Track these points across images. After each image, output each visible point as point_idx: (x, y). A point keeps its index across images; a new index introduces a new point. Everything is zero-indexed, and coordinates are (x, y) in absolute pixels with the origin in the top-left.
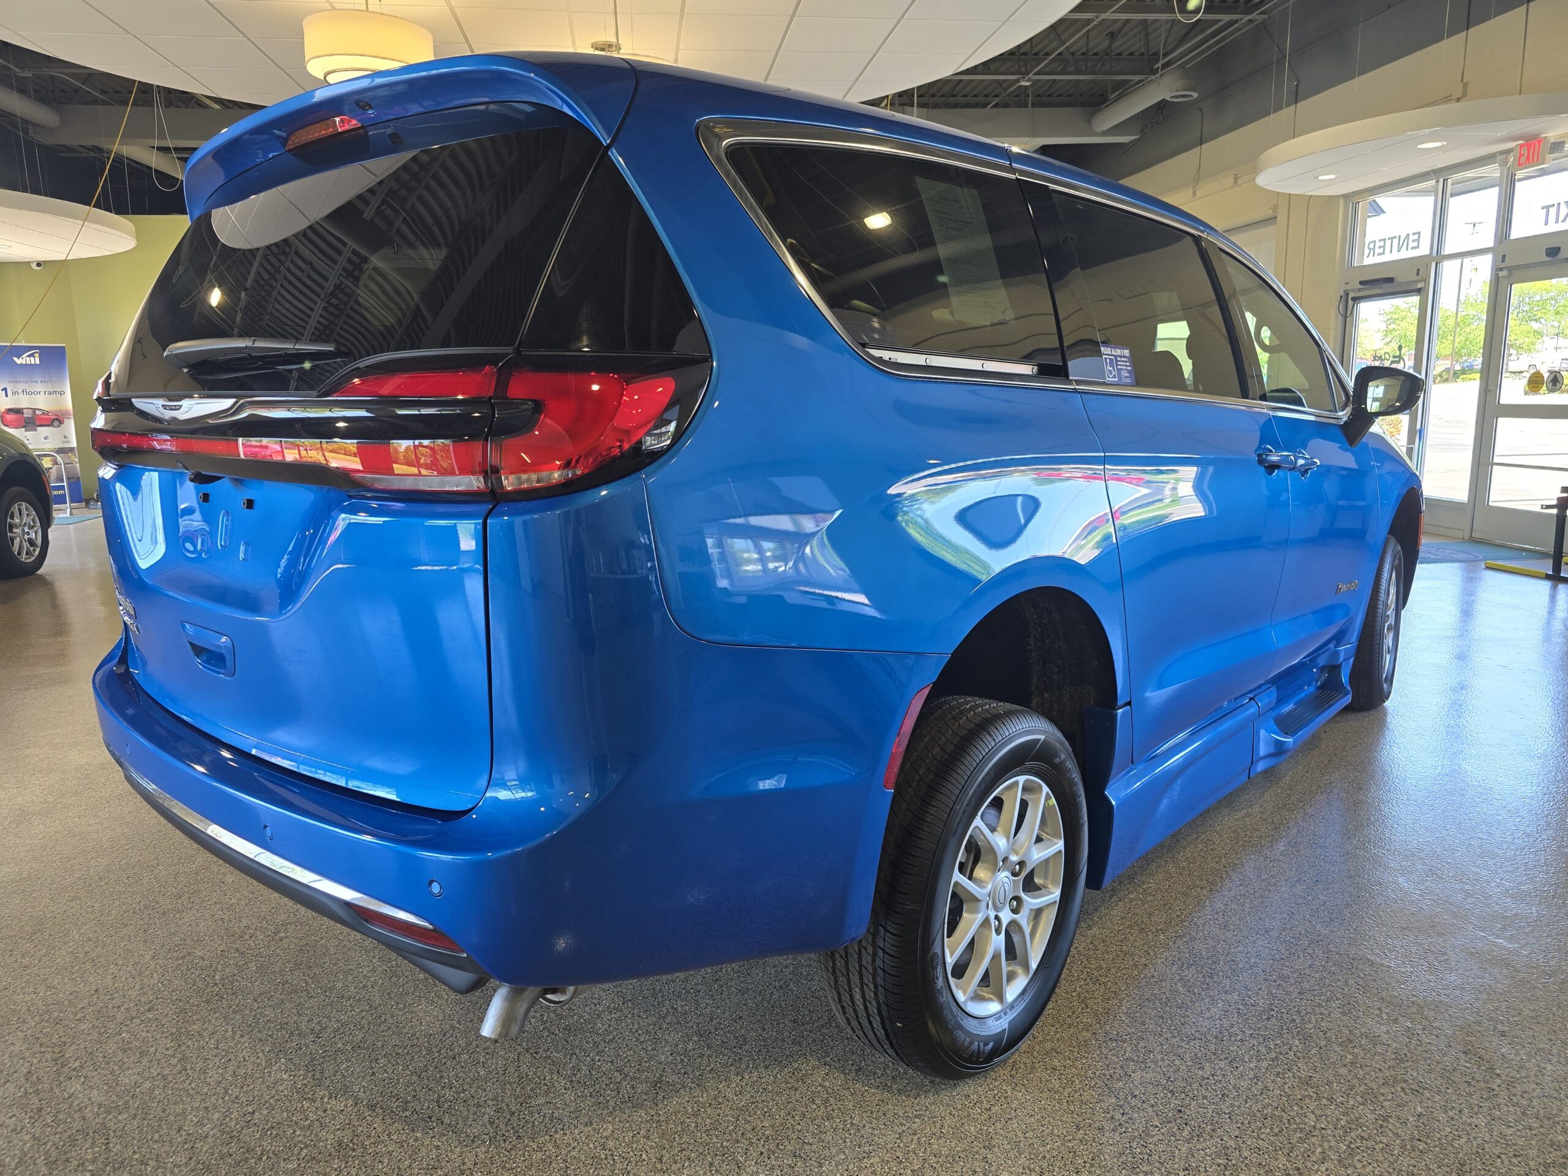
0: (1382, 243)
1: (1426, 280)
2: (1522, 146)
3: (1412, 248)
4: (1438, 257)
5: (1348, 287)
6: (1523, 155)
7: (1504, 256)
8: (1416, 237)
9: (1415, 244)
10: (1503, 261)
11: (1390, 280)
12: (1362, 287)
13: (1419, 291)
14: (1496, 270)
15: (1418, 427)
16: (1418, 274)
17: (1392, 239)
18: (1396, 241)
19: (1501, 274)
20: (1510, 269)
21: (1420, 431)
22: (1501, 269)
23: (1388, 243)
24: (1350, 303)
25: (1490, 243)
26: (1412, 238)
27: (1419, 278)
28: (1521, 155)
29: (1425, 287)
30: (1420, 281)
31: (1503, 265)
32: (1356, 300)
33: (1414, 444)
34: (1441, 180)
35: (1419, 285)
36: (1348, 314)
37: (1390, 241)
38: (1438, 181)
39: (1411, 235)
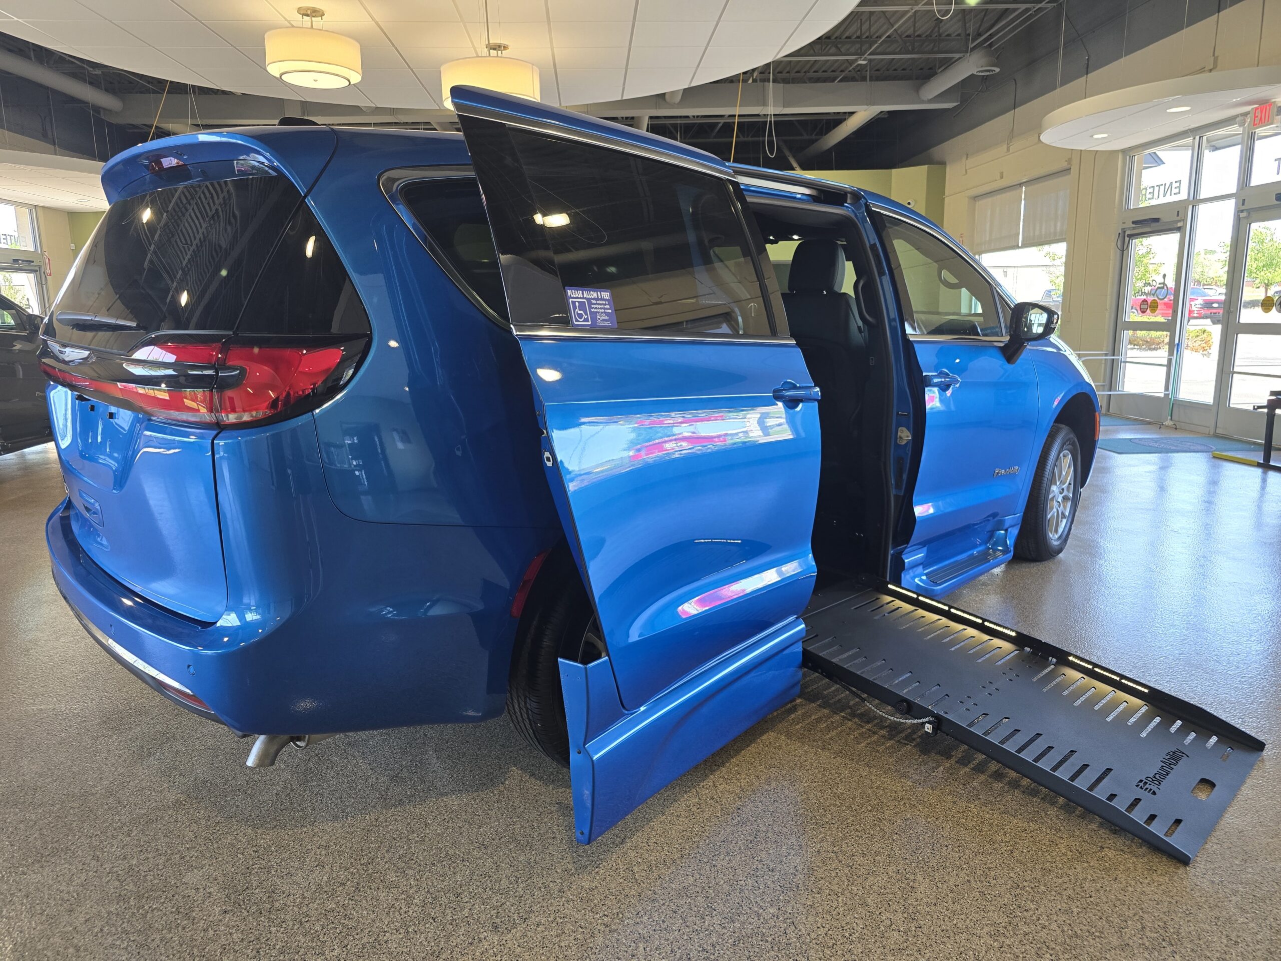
0: (1151, 190)
1: (1184, 220)
2: (1256, 109)
3: (1175, 194)
4: (1195, 201)
5: (1125, 226)
6: (1257, 116)
7: (1244, 200)
8: (1178, 184)
9: (1177, 190)
10: (1243, 204)
11: (1157, 220)
12: (1134, 226)
13: (1179, 229)
14: (1238, 212)
15: (1177, 341)
16: (1178, 215)
17: (1159, 186)
18: (1162, 188)
19: (1242, 215)
20: (1249, 211)
21: (1178, 345)
22: (1242, 211)
23: (1157, 189)
24: (1127, 239)
25: (1233, 189)
26: (1174, 185)
27: (1179, 218)
28: (1255, 117)
29: (1183, 226)
30: (1180, 221)
31: (1243, 208)
32: (1131, 236)
33: (1173, 356)
34: (1197, 138)
35: (1179, 224)
36: (1125, 248)
37: (1158, 188)
38: (1194, 139)
39: (1174, 183)
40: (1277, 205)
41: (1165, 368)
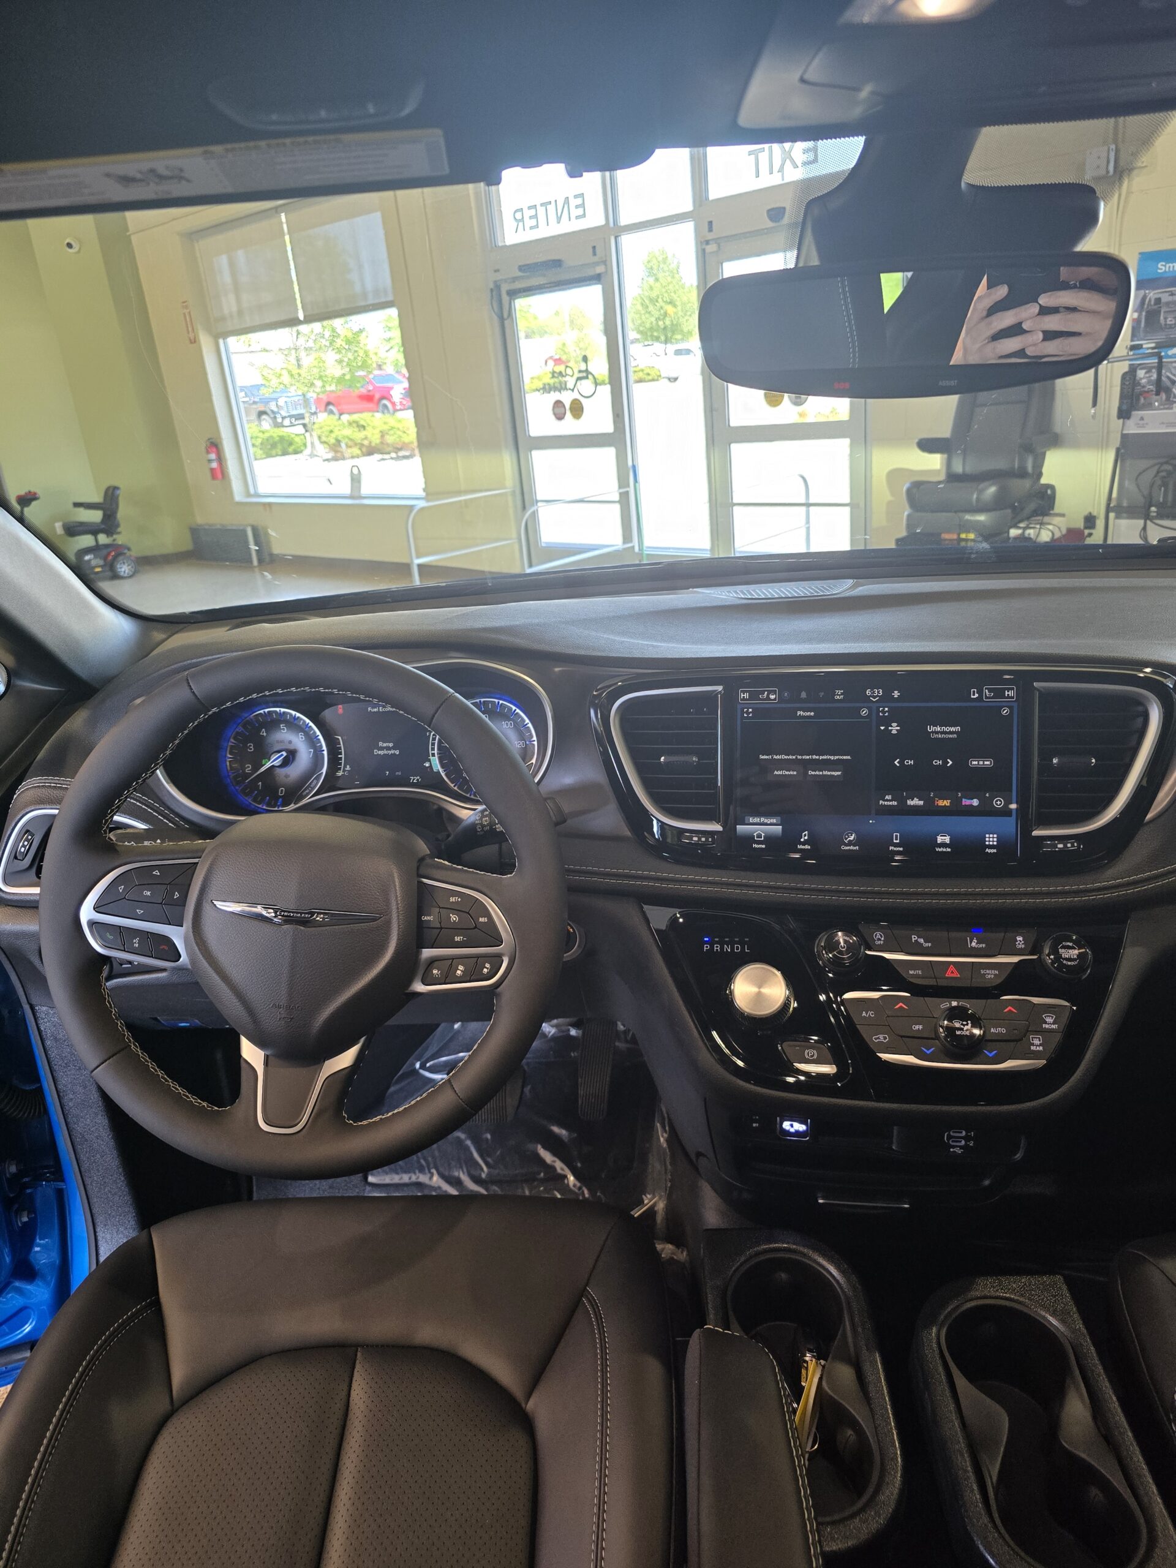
0: (533, 212)
3: (576, 218)
5: (498, 277)
7: (710, 224)
11: (557, 263)
12: (521, 274)
14: (702, 243)
16: (594, 254)
17: (545, 204)
18: (551, 208)
21: (634, 467)
23: (541, 211)
24: (505, 298)
27: (596, 259)
29: (606, 272)
32: (514, 294)
36: (505, 315)
37: (544, 208)
40: (773, 227)
41: (617, 507)
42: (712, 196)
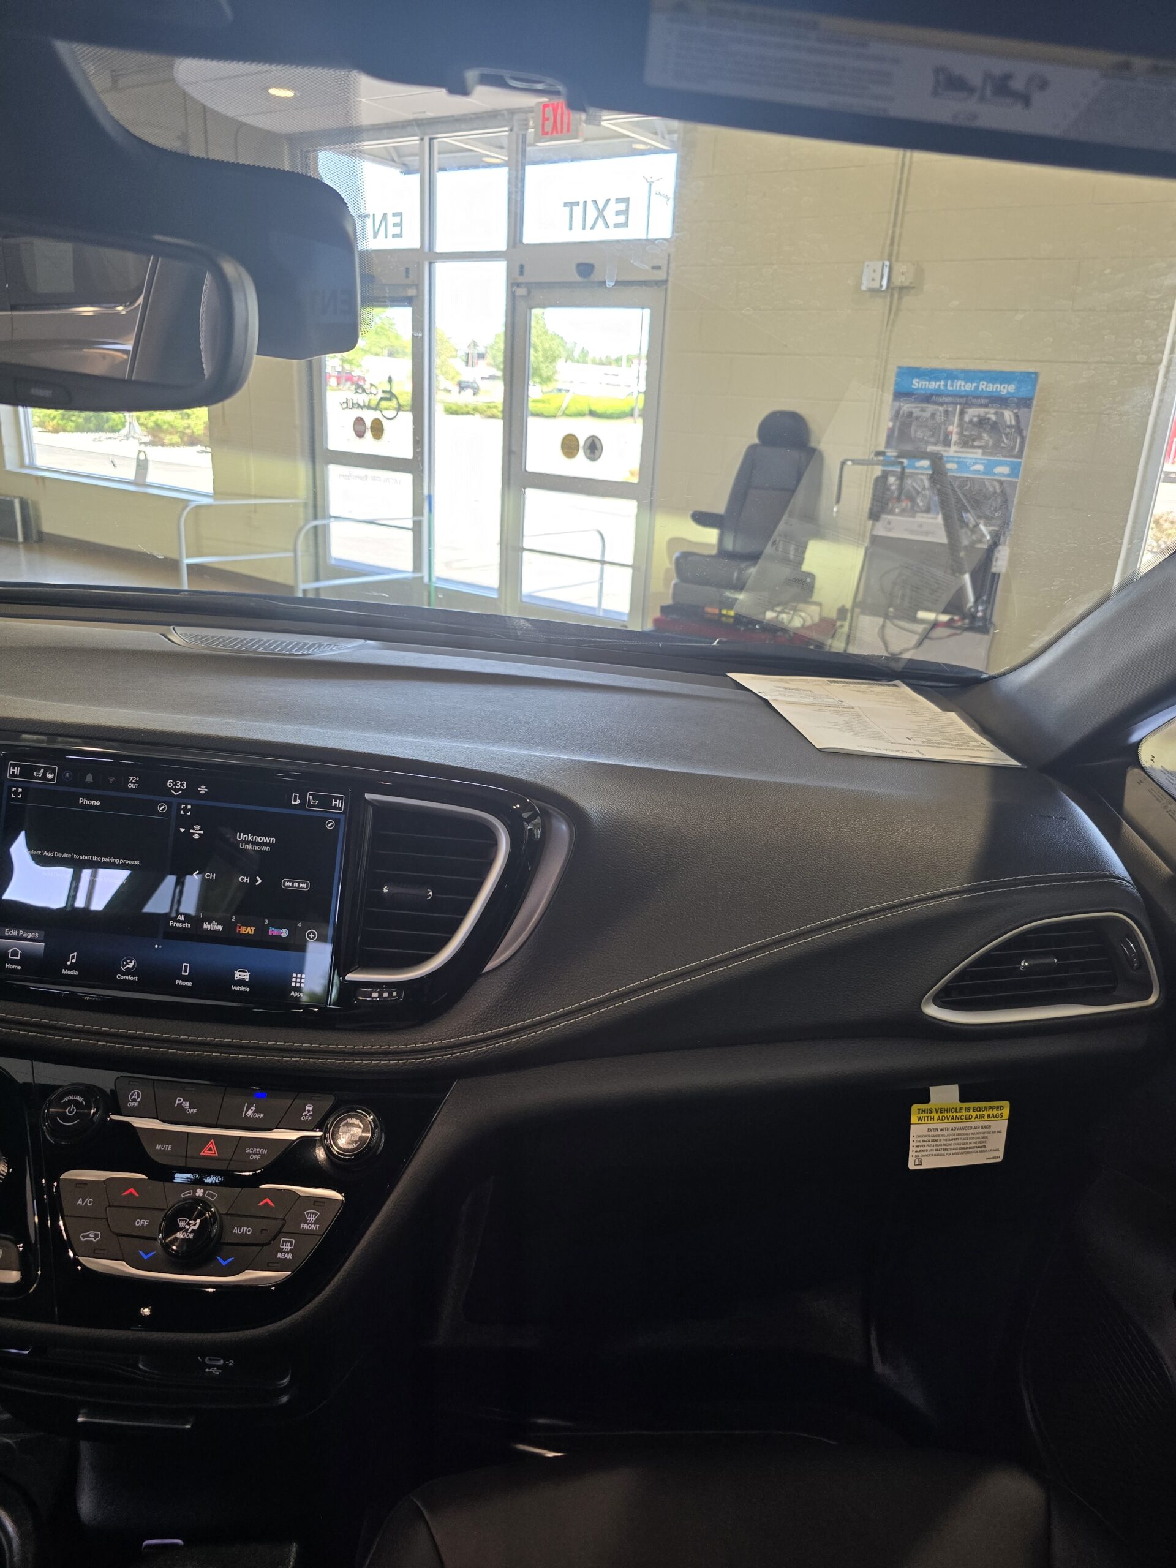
1: (418, 286)
2: (545, 106)
3: (394, 236)
4: (430, 254)
6: (548, 119)
7: (522, 267)
8: (397, 220)
9: (397, 230)
10: (522, 273)
13: (408, 301)
14: (513, 285)
15: (426, 492)
16: (407, 276)
18: (369, 222)
19: (521, 292)
20: (529, 286)
21: (430, 497)
22: (518, 285)
25: (499, 244)
26: (392, 220)
27: (408, 281)
28: (545, 119)
29: (417, 296)
30: (409, 286)
31: (521, 279)
33: (422, 514)
34: (427, 139)
35: (411, 292)
38: (422, 139)
39: (390, 216)
40: (580, 283)
41: (411, 534)
42: (528, 239)
